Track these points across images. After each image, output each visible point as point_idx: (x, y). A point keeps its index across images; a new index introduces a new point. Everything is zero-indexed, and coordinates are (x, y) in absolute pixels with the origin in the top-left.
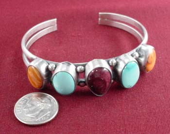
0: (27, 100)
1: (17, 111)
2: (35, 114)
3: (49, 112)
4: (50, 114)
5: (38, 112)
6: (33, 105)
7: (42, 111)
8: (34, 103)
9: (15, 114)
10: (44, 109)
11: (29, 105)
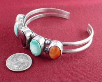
0: (13, 58)
1: (8, 63)
2: (18, 65)
3: (27, 64)
4: (27, 65)
5: (20, 64)
6: (17, 60)
7: (22, 64)
8: (18, 59)
9: (7, 65)
10: (23, 62)
11: (15, 60)
